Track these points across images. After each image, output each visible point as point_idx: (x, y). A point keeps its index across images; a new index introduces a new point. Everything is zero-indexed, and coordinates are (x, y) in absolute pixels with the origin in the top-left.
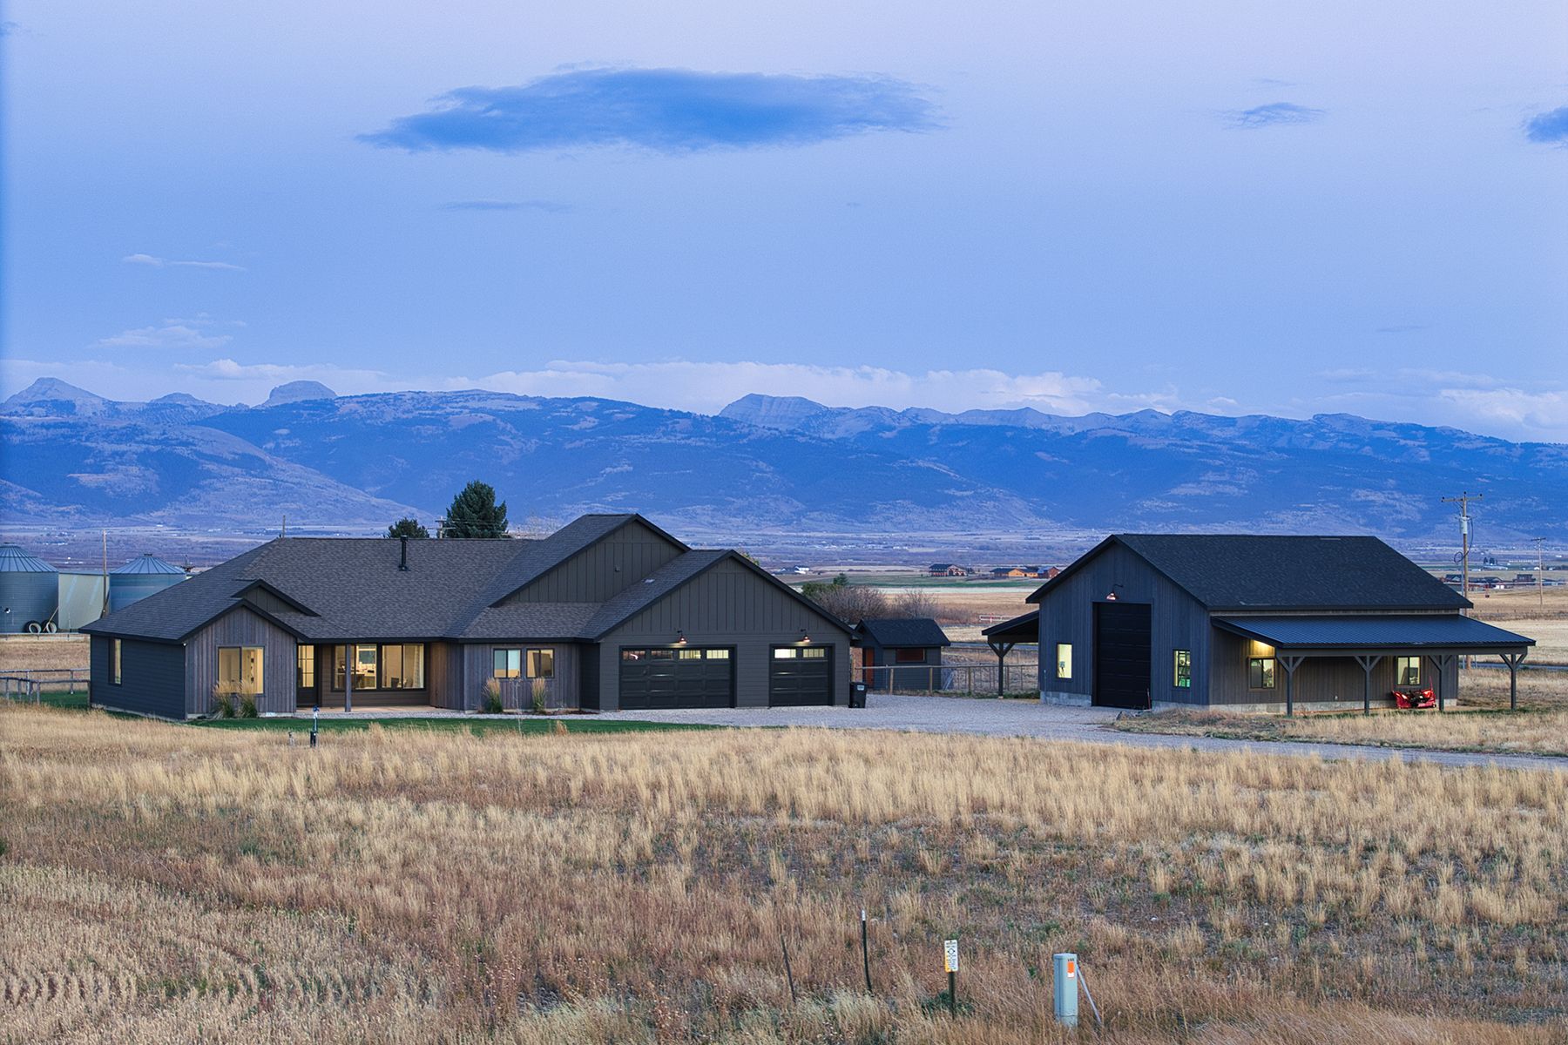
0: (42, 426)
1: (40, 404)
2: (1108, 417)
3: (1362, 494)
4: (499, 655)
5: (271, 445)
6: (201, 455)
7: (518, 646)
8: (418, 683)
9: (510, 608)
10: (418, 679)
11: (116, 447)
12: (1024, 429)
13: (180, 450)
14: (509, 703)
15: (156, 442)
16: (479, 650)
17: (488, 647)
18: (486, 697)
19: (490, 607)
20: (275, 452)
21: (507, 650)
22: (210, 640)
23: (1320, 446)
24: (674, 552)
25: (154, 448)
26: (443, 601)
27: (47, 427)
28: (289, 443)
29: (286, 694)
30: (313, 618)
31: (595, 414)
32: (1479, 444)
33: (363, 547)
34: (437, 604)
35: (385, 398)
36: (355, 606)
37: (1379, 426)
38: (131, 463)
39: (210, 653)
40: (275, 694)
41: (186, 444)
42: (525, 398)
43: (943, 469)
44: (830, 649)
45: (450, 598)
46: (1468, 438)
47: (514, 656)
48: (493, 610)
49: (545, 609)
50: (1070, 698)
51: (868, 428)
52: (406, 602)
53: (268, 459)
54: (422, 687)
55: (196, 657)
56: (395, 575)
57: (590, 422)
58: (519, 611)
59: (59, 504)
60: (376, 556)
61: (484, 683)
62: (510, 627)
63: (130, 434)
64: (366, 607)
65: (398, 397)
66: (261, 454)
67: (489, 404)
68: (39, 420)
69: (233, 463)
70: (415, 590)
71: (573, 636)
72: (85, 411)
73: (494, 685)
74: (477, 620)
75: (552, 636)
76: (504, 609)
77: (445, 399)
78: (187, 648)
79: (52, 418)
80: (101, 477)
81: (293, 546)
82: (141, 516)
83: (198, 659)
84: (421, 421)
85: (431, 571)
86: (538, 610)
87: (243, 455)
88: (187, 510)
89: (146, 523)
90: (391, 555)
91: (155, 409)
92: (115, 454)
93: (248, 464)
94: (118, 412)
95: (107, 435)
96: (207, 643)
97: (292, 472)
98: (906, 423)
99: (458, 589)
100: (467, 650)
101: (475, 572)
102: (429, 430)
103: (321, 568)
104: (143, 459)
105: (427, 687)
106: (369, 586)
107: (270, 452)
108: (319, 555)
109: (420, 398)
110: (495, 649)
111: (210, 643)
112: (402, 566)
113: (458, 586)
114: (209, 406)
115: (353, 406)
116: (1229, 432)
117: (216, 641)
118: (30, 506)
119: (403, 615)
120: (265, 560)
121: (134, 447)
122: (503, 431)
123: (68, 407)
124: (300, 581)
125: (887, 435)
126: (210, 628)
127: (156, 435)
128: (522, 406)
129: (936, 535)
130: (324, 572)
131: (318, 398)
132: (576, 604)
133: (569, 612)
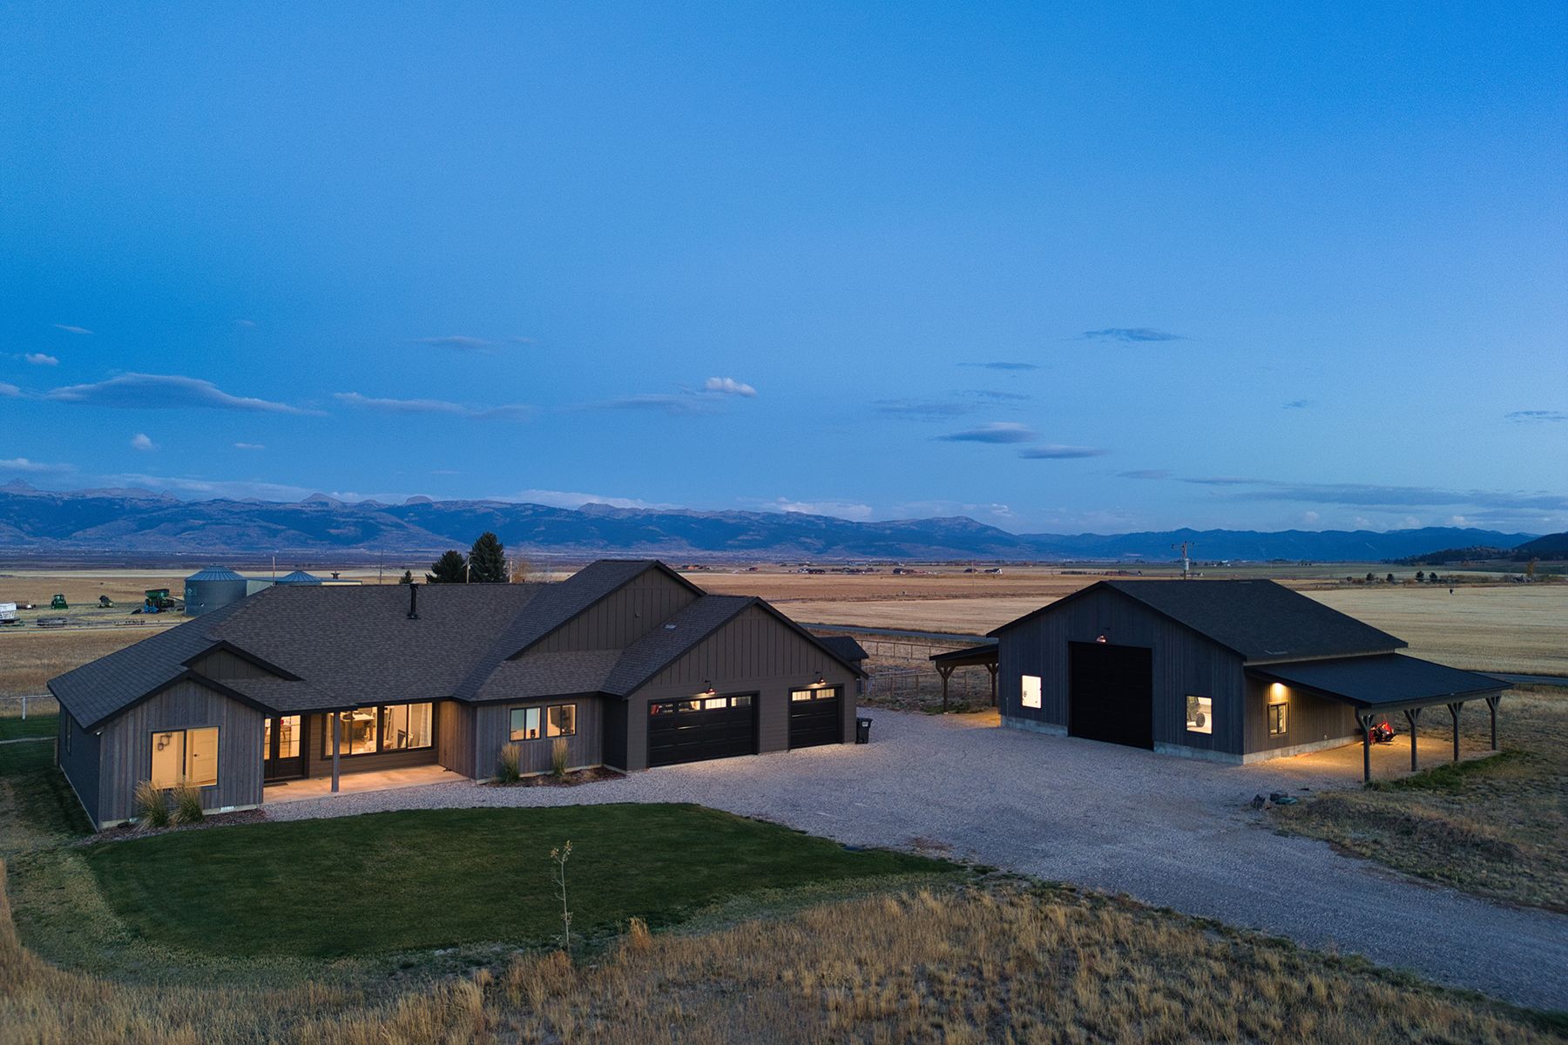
0: (315, 511)
1: (314, 503)
2: (715, 512)
3: (803, 539)
4: (516, 715)
5: (407, 519)
6: (379, 522)
7: (537, 704)
8: (426, 740)
9: (529, 659)
10: (426, 736)
11: (344, 520)
12: (686, 517)
13: (370, 521)
14: (526, 767)
15: (361, 518)
16: (493, 712)
17: (504, 707)
18: (501, 764)
19: (506, 660)
20: (409, 522)
21: (525, 709)
22: (139, 724)
23: (788, 523)
24: (690, 596)
25: (360, 520)
26: (455, 653)
27: (318, 511)
28: (414, 519)
29: (249, 783)
30: (294, 683)
31: (532, 509)
32: (843, 522)
33: (371, 594)
34: (448, 656)
35: (452, 503)
36: (351, 663)
37: (808, 516)
38: (350, 525)
39: (139, 741)
40: (234, 785)
41: (372, 518)
42: (505, 503)
43: (658, 530)
44: (839, 689)
45: (463, 648)
46: (839, 520)
47: (533, 715)
48: (510, 663)
49: (566, 659)
50: (1039, 725)
51: (631, 515)
52: (413, 656)
53: (405, 524)
54: (430, 745)
55: (117, 747)
56: (403, 625)
57: (530, 512)
58: (538, 664)
59: (321, 540)
60: (383, 603)
61: (499, 749)
62: (529, 683)
63: (351, 515)
64: (365, 663)
65: (456, 502)
66: (403, 523)
67: (493, 505)
68: (313, 509)
69: (392, 526)
70: (425, 641)
71: (598, 690)
72: (332, 506)
73: (510, 751)
74: (492, 677)
75: (575, 692)
76: (523, 661)
77: (474, 503)
78: (102, 738)
79: (319, 508)
80: (340, 531)
81: (289, 594)
82: (355, 545)
83: (121, 748)
84: (464, 511)
85: (444, 619)
86: (558, 661)
87: (396, 523)
88: (372, 543)
89: (356, 548)
90: (401, 602)
91: (361, 505)
92: (344, 522)
93: (398, 526)
94: (346, 507)
95: (341, 515)
96: (135, 730)
97: (414, 529)
98: (645, 513)
99: (472, 638)
100: (480, 712)
101: (490, 618)
102: (468, 514)
103: (317, 619)
104: (355, 524)
105: (436, 745)
106: (372, 638)
107: (406, 522)
108: (317, 605)
109: (465, 503)
110: (512, 709)
111: (139, 728)
112: (412, 614)
113: (471, 635)
114: (383, 505)
115: (439, 505)
116: (757, 518)
117: (147, 724)
118: (310, 542)
119: (408, 672)
120: (249, 611)
121: (352, 519)
122: (497, 515)
123: (326, 504)
124: (288, 636)
125: (638, 518)
126: (139, 709)
127: (361, 515)
128: (505, 506)
129: (656, 553)
130: (320, 623)
131: (425, 502)
132: (597, 652)
133: (591, 661)
